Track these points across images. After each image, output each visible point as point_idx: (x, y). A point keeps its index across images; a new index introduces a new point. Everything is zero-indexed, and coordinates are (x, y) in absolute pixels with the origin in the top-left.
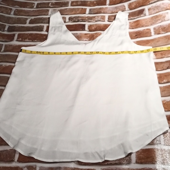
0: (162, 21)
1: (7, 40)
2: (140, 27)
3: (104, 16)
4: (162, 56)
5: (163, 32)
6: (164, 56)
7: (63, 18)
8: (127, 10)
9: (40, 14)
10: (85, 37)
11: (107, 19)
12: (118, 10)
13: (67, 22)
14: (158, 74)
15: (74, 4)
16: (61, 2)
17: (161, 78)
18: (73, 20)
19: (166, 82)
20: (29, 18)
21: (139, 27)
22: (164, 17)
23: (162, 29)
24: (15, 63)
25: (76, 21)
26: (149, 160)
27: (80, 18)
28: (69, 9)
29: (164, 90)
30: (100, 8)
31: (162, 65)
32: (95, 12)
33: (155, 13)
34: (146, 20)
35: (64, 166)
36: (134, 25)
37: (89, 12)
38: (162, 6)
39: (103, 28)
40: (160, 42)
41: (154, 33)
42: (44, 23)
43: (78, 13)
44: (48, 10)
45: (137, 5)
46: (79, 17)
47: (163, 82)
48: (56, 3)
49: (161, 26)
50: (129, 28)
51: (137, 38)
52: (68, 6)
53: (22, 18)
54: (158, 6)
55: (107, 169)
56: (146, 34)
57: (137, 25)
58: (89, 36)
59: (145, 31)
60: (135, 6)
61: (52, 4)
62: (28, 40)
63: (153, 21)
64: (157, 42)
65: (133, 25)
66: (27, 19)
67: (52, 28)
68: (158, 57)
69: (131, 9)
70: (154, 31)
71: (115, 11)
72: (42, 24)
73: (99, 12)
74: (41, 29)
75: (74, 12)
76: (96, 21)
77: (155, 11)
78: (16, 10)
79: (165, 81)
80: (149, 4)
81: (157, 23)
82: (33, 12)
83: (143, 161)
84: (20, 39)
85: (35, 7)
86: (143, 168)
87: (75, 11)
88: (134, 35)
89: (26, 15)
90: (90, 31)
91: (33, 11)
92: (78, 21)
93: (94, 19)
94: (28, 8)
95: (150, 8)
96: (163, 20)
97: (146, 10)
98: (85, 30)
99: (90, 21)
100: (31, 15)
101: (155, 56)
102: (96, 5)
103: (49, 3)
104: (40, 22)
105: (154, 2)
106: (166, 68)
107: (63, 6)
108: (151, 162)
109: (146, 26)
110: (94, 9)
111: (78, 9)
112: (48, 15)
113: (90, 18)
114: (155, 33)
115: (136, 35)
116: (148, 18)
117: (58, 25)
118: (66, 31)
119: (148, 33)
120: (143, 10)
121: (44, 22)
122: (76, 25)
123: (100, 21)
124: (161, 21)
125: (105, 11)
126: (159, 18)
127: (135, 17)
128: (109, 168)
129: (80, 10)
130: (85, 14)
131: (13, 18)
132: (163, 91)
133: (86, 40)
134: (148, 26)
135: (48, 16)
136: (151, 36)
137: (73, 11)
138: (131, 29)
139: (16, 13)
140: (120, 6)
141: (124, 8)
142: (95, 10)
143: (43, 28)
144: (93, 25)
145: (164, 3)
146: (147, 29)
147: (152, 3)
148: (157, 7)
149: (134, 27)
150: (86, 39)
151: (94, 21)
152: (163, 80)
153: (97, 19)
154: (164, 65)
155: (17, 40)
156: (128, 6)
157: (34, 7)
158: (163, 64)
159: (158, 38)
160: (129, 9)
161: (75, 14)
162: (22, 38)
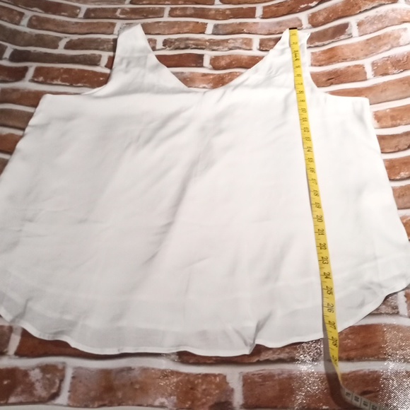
0: (392, 47)
1: (7, 79)
2: (338, 62)
3: (250, 40)
4: (394, 122)
5: (396, 69)
6: (399, 122)
7: (150, 41)
8: (307, 28)
9: (94, 31)
10: (203, 81)
11: (256, 44)
12: (282, 28)
13: (159, 50)
14: (385, 161)
15: (178, 12)
16: (145, 8)
17: (393, 169)
18: (173, 46)
19: (406, 176)
20: (66, 37)
21: (335, 62)
22: (398, 38)
23: (392, 63)
24: (23, 129)
25: (182, 46)
26: (369, 351)
27: (192, 42)
28: (164, 22)
29: (401, 194)
30: (240, 24)
31: (394, 142)
32: (227, 31)
33: (375, 32)
34: (353, 47)
35: (141, 365)
36: (324, 58)
37: (213, 31)
38: (392, 15)
39: (246, 63)
40: (388, 93)
41: (373, 73)
42: (103, 50)
43: (185, 31)
44: (113, 25)
45: (331, 16)
46: (187, 39)
47: (398, 178)
48: (133, 11)
49: (389, 57)
50: (312, 65)
51: (332, 84)
52: (162, 17)
53: (48, 35)
54: (381, 16)
55: (257, 373)
56: (352, 76)
57: (331, 58)
58: (213, 79)
59: (349, 69)
60: (324, 19)
61: (124, 12)
62: (60, 83)
63: (371, 48)
64: (382, 92)
65: (321, 58)
66: (60, 39)
67: (122, 60)
68: (384, 124)
69: (314, 26)
70: (373, 70)
71: (276, 31)
72: (97, 52)
73: (237, 31)
74: (94, 61)
75: (176, 29)
76: (230, 49)
77: (375, 27)
78: (34, 18)
79: (403, 174)
80: (360, 12)
81: (381, 51)
82: (75, 26)
83: (353, 354)
84: (41, 79)
85: (81, 15)
86: (354, 372)
87: (179, 28)
88: (324, 79)
89: (59, 30)
90: (215, 68)
91: (77, 23)
92: (186, 48)
93: (226, 44)
94: (63, 15)
95: (363, 21)
96: (395, 44)
97: (351, 26)
98: (202, 66)
99: (215, 48)
100: (70, 32)
101: (376, 121)
102: (231, 18)
103: (115, 10)
104: (92, 47)
105: (371, 7)
106: (406, 147)
107: (150, 16)
108: (376, 355)
109: (353, 59)
110: (226, 25)
111: (187, 23)
112: (112, 34)
113: (214, 42)
114: (376, 74)
115: (329, 79)
116: (358, 42)
117: (136, 55)
118: (156, 67)
119: (357, 73)
120: (346, 26)
121: (101, 48)
122: (180, 55)
123: (240, 48)
124: (389, 46)
125: (253, 29)
126: (385, 41)
127: (325, 43)
128: (261, 372)
129: (192, 25)
130: (203, 33)
131: (25, 33)
132: (399, 197)
133: (204, 88)
134: (358, 59)
135: (111, 37)
136: (366, 80)
137: (174, 28)
138: (315, 66)
139: (35, 23)
140: (289, 21)
141: (299, 23)
142: (228, 28)
143: (99, 60)
144: (223, 57)
145: (396, 10)
146: (356, 66)
147: (366, 10)
148: (380, 18)
149: (323, 63)
150: (204, 85)
151: (226, 49)
152: (399, 173)
153: (231, 45)
154: (399, 141)
155: (32, 81)
156: (309, 19)
157: (77, 15)
158: (398, 139)
159: (384, 83)
160: (310, 25)
161: (179, 33)
162: (45, 76)
